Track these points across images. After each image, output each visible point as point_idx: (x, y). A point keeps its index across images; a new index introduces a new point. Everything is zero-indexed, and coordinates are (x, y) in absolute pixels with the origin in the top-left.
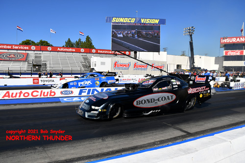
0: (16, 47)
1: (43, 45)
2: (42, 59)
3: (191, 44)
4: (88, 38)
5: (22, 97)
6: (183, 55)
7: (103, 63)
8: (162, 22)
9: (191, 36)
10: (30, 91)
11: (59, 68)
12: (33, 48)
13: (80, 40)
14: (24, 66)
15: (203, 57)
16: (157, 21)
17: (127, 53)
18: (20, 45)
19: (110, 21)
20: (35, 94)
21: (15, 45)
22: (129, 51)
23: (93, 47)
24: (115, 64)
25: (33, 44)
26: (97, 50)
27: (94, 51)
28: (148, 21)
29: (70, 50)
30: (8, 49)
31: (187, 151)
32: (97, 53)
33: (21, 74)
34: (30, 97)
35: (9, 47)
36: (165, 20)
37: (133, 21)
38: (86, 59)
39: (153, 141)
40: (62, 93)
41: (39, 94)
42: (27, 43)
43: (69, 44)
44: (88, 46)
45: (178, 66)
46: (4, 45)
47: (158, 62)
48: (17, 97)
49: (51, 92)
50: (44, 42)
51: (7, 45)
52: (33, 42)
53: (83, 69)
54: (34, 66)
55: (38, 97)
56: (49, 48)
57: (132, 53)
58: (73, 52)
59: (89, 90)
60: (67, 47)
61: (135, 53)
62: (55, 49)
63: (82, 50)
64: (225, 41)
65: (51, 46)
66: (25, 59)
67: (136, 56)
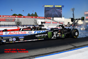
0: (11, 17)
1: (20, 16)
2: (20, 20)
3: (73, 14)
4: (36, 13)
8: (63, 6)
9: (73, 11)
11: (26, 24)
12: (17, 17)
13: (33, 14)
14: (14, 23)
16: (61, 6)
17: (50, 18)
18: (12, 16)
19: (44, 6)
20: (19, 33)
21: (11, 16)
22: (51, 17)
23: (37, 16)
25: (17, 15)
27: (38, 17)
28: (57, 6)
29: (30, 17)
30: (8, 17)
31: (81, 52)
32: (39, 18)
33: (13, 26)
35: (9, 17)
37: (52, 6)
38: (35, 20)
39: (63, 49)
40: (28, 32)
41: (21, 33)
42: (14, 15)
43: (29, 15)
44: (35, 16)
46: (7, 16)
47: (61, 21)
48: (13, 34)
49: (25, 32)
50: (20, 14)
51: (8, 16)
52: (16, 15)
53: (34, 24)
54: (17, 23)
55: (20, 34)
57: (52, 18)
58: (30, 18)
59: (38, 32)
60: (28, 16)
61: (53, 18)
62: (24, 17)
63: (34, 17)
64: (86, 13)
65: (23, 16)
66: (14, 20)
67: (53, 19)
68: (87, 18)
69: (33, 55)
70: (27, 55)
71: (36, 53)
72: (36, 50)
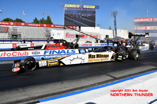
1: (18, 22)
2: (18, 31)
3: (115, 22)
4: (48, 18)
5: (6, 56)
6: (110, 29)
7: (59, 34)
8: (97, 7)
9: (115, 17)
10: (11, 52)
11: (30, 37)
12: (12, 23)
13: (43, 19)
14: (6, 36)
15: (122, 30)
16: (94, 7)
17: (74, 27)
18: (2, 21)
19: (63, 6)
20: (15, 54)
22: (76, 26)
23: (52, 24)
24: (67, 35)
25: (12, 21)
26: (54, 25)
27: (52, 26)
28: (88, 7)
29: (37, 25)
32: (54, 27)
33: (4, 41)
34: (12, 56)
36: (99, 6)
37: (78, 6)
38: (47, 31)
40: (32, 53)
41: (17, 54)
42: (7, 20)
43: (36, 21)
44: (48, 23)
45: (107, 36)
47: (94, 33)
48: (3, 56)
49: (25, 53)
50: (19, 20)
52: (11, 20)
53: (45, 38)
54: (13, 35)
55: (17, 56)
56: (23, 24)
57: (78, 28)
59: (51, 51)
60: (34, 23)
61: (80, 27)
62: (26, 25)
63: (45, 25)
64: (136, 20)
65: (24, 22)
66: (6, 30)
67: (80, 30)
68: (137, 28)
69: (37, 95)
70: (25, 95)
71: (43, 91)
72: (43, 87)
